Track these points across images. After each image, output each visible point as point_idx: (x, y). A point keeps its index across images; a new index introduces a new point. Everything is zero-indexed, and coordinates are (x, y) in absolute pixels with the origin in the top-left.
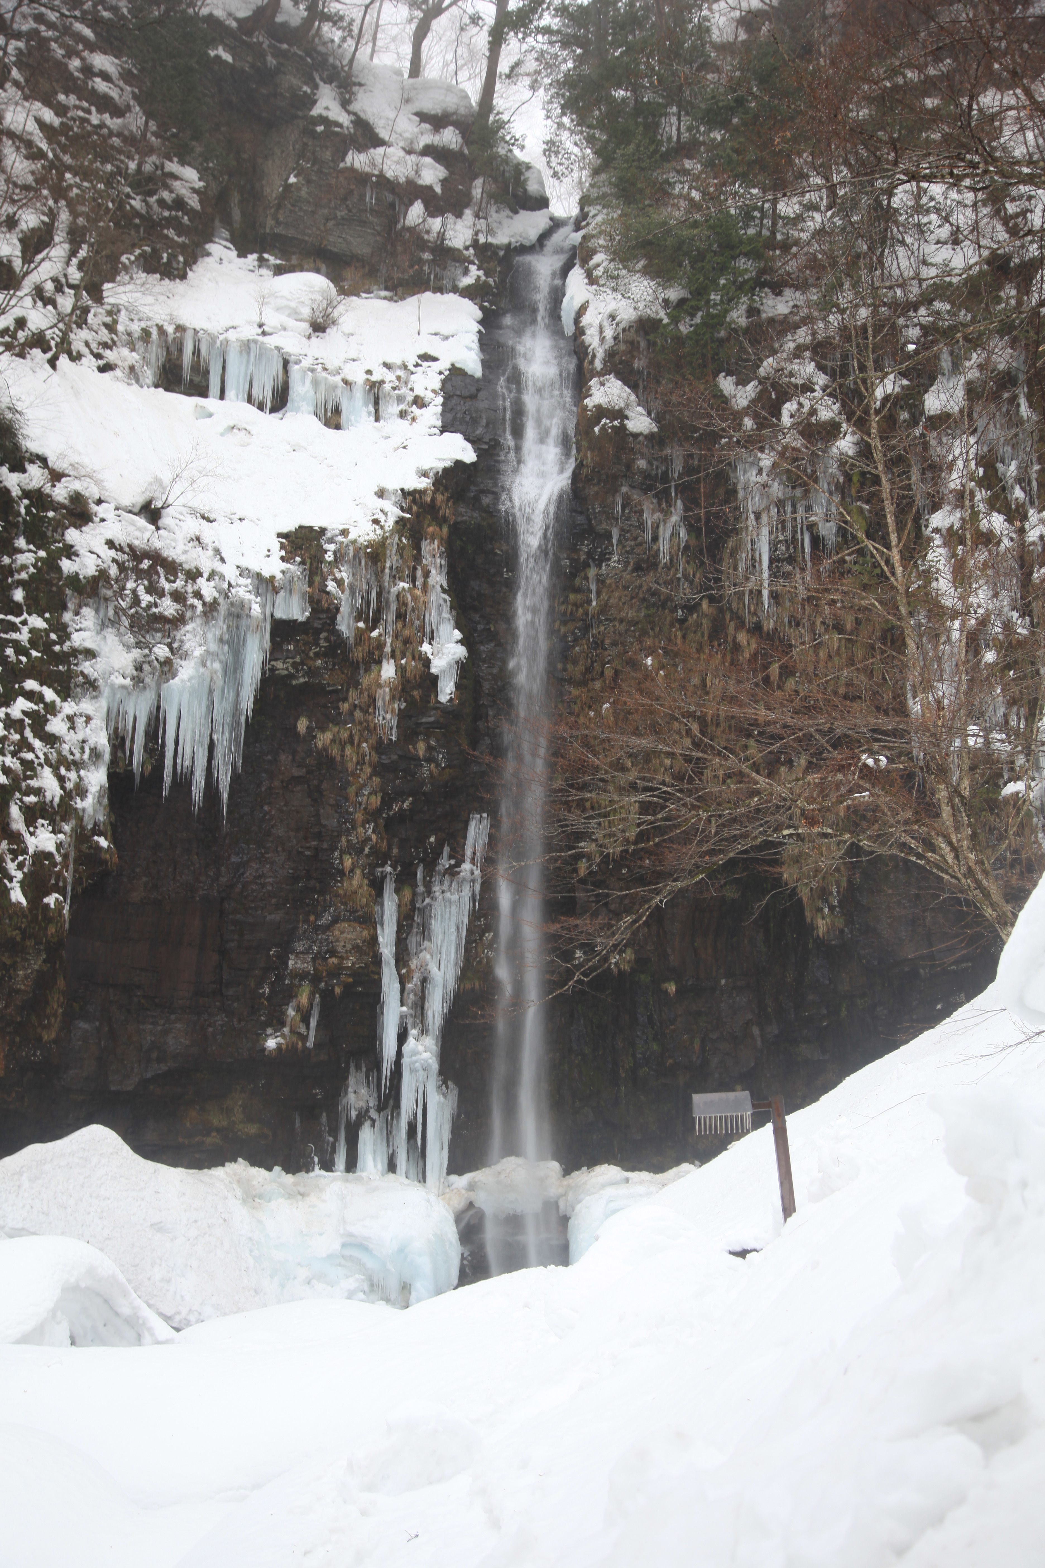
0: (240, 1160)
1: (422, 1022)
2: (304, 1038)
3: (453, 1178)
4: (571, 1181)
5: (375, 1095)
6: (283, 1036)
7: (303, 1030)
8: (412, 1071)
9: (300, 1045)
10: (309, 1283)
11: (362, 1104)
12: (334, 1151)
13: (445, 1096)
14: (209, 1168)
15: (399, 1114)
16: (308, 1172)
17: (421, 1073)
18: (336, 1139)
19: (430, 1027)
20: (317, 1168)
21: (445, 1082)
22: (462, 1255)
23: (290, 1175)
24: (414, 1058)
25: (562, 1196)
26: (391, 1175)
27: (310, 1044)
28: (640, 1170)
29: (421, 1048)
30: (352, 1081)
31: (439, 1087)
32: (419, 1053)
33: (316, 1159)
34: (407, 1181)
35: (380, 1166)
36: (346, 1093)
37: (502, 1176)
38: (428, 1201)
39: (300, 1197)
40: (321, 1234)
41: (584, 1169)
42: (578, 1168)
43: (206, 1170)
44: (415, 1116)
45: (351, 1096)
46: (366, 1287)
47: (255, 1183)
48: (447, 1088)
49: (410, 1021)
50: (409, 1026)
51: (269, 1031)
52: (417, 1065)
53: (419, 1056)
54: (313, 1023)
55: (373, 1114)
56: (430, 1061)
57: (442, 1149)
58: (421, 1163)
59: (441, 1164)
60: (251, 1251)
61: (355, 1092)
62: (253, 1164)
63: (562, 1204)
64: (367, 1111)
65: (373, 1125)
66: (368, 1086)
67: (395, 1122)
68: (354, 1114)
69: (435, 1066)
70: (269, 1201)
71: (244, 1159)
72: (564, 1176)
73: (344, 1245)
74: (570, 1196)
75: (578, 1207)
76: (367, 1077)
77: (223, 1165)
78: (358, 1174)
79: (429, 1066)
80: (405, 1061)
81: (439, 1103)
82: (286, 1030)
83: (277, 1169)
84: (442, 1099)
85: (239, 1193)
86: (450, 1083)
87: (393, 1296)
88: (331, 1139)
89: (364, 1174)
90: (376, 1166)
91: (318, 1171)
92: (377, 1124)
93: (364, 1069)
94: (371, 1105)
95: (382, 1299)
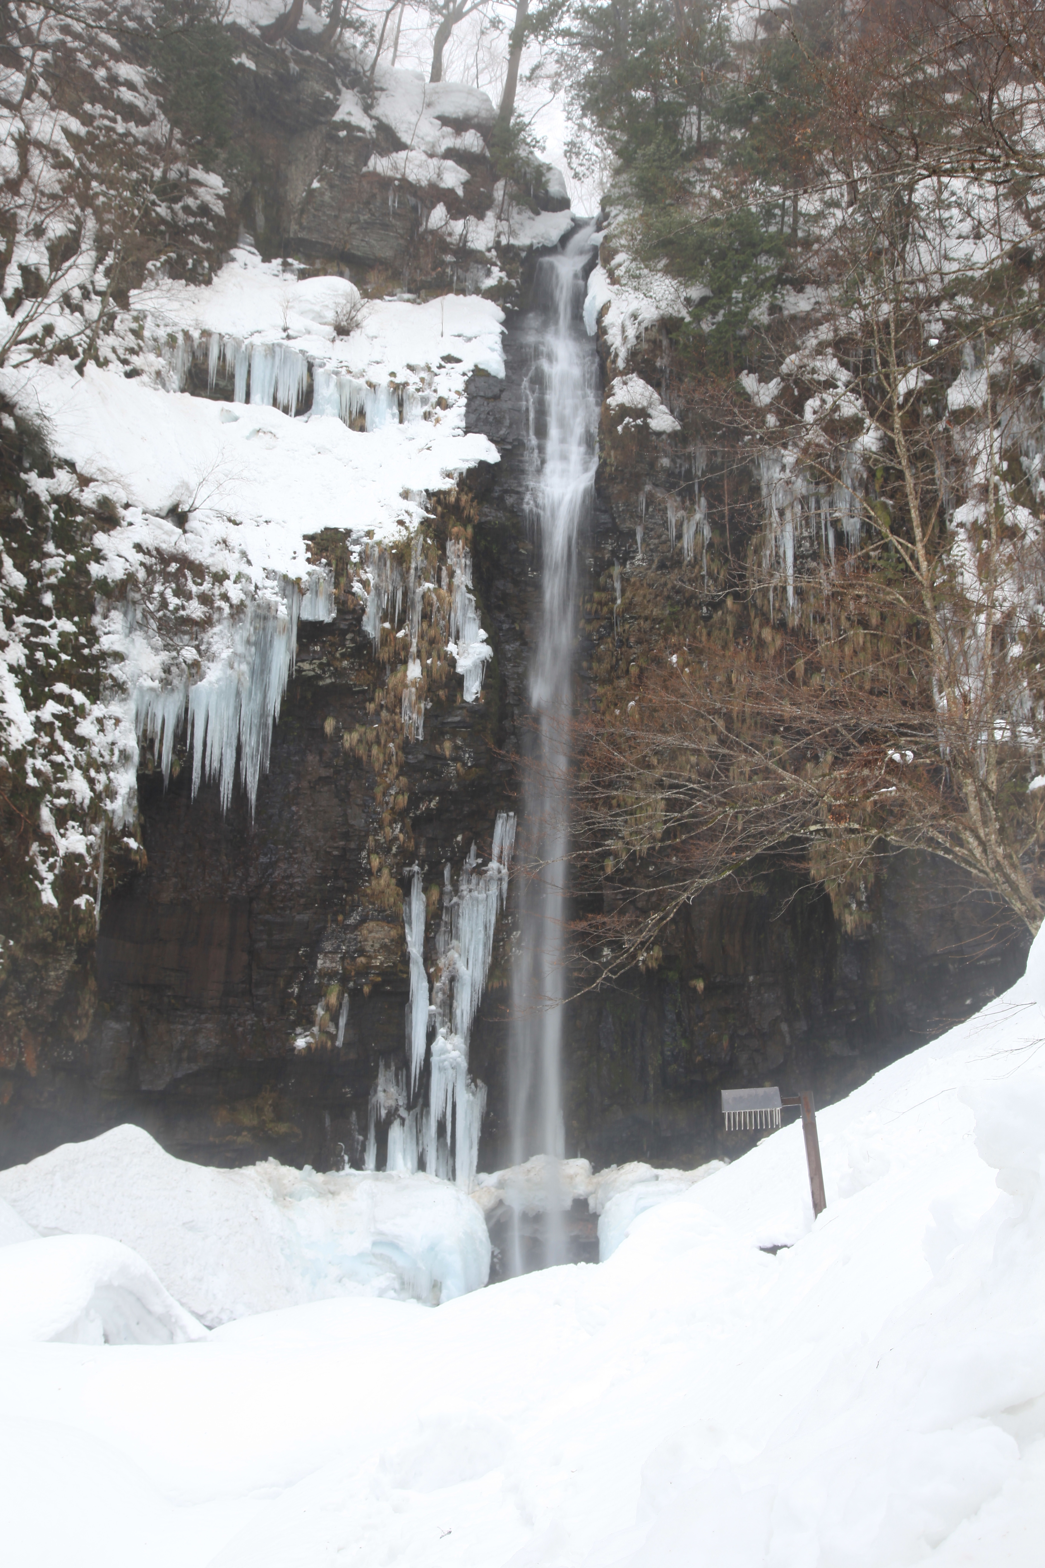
0: (271, 1159)
1: (450, 1021)
2: (334, 1038)
3: (483, 1176)
4: (600, 1179)
5: (404, 1094)
6: (312, 1035)
7: (332, 1030)
8: (441, 1069)
9: (329, 1044)
10: (340, 1281)
11: (392, 1103)
12: (364, 1149)
13: (474, 1094)
14: (240, 1166)
15: (428, 1113)
16: (338, 1170)
17: (450, 1072)
18: (366, 1138)
19: (459, 1026)
20: (347, 1166)
21: (474, 1080)
22: (493, 1253)
23: (320, 1174)
24: (443, 1057)
25: (591, 1193)
26: (421, 1174)
27: (339, 1043)
28: (670, 1167)
29: (449, 1047)
31: (468, 1086)
32: (447, 1052)
33: (346, 1158)
34: (437, 1180)
35: (409, 1165)
36: (376, 1092)
37: (532, 1174)
38: (458, 1199)
39: (330, 1196)
40: (352, 1233)
41: (614, 1166)
42: (608, 1166)
43: (237, 1169)
44: (444, 1114)
45: (381, 1095)
46: (397, 1285)
47: (285, 1181)
48: (476, 1086)
49: (439, 1020)
50: (438, 1025)
51: (299, 1030)
52: (446, 1063)
53: (448, 1055)
54: (342, 1022)
55: (403, 1112)
56: (459, 1060)
57: (471, 1147)
58: (450, 1162)
59: (471, 1162)
60: (282, 1249)
61: (385, 1091)
62: (284, 1162)
63: (591, 1202)
64: (397, 1109)
65: (403, 1124)
66: (398, 1085)
67: (424, 1120)
68: (383, 1113)
69: (464, 1064)
70: (300, 1200)
71: (275, 1158)
72: (594, 1173)
73: (375, 1244)
74: (600, 1193)
75: (608, 1205)
76: (397, 1076)
77: (254, 1164)
78: (388, 1172)
79: (458, 1064)
80: (434, 1060)
81: (468, 1101)
82: (315, 1029)
83: (308, 1168)
84: (471, 1098)
85: (270, 1191)
86: (479, 1082)
87: (424, 1294)
88: (361, 1138)
89: (394, 1173)
90: (405, 1164)
91: (348, 1170)
92: (407, 1122)
93: (393, 1068)
94: (401, 1103)
95: (413, 1297)
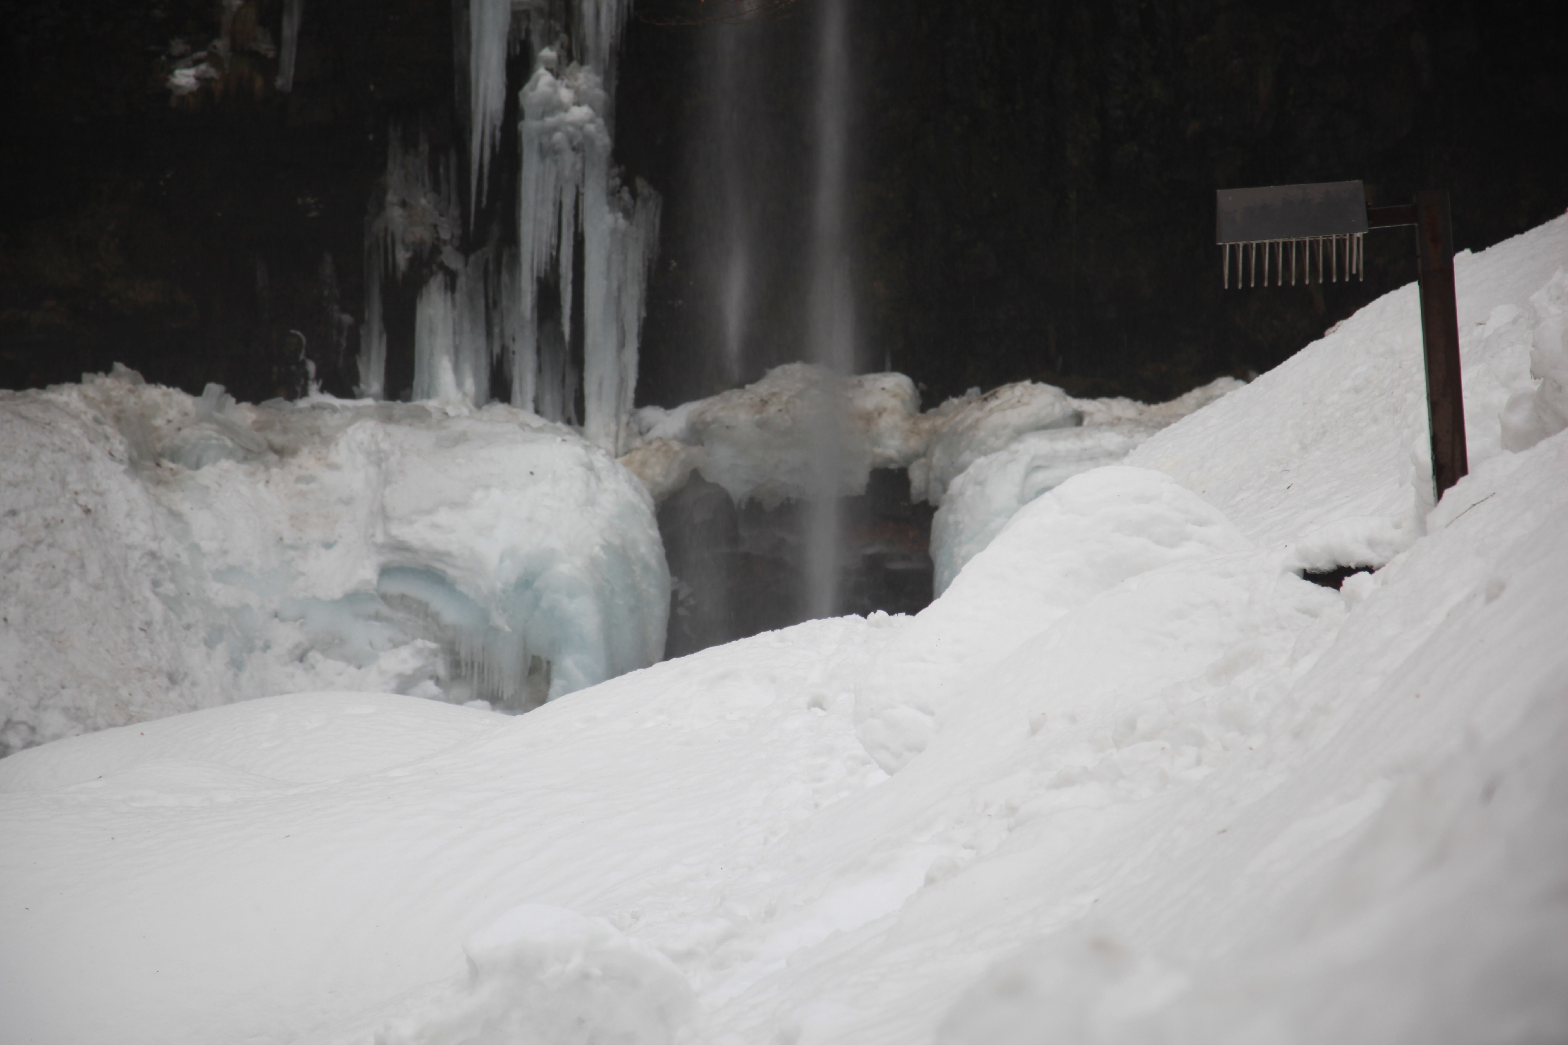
0: (119, 367)
2: (270, 67)
3: (652, 414)
4: (939, 421)
5: (454, 212)
6: (214, 60)
7: (265, 47)
8: (547, 152)
9: (259, 82)
11: (420, 233)
12: (355, 348)
13: (628, 214)
14: (42, 385)
15: (515, 259)
16: (292, 396)
17: (569, 157)
18: (360, 319)
20: (313, 388)
21: (627, 180)
22: (674, 594)
23: (245, 406)
24: (550, 120)
26: (499, 408)
27: (284, 81)
28: (1112, 394)
30: (394, 176)
31: (613, 194)
32: (562, 107)
33: (311, 367)
34: (537, 421)
35: (469, 384)
36: (381, 206)
41: (974, 391)
42: (959, 392)
43: (32, 391)
44: (555, 262)
45: (396, 214)
46: (442, 670)
48: (634, 194)
51: (178, 46)
54: (290, 27)
55: (451, 258)
57: (622, 345)
58: (571, 380)
59: (622, 381)
61: (404, 204)
62: (152, 378)
63: (916, 476)
64: (436, 250)
65: (451, 286)
66: (436, 187)
67: (505, 278)
68: (402, 257)
69: (603, 141)
71: (130, 365)
72: (923, 409)
76: (434, 168)
77: (77, 380)
78: (418, 402)
80: (529, 126)
81: (614, 231)
82: (221, 45)
83: (213, 389)
84: (622, 222)
86: (641, 184)
87: (508, 690)
88: (347, 319)
89: (431, 404)
90: (460, 384)
91: (316, 396)
92: (461, 281)
93: (424, 148)
94: (445, 235)
95: (481, 696)
